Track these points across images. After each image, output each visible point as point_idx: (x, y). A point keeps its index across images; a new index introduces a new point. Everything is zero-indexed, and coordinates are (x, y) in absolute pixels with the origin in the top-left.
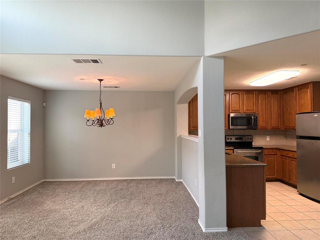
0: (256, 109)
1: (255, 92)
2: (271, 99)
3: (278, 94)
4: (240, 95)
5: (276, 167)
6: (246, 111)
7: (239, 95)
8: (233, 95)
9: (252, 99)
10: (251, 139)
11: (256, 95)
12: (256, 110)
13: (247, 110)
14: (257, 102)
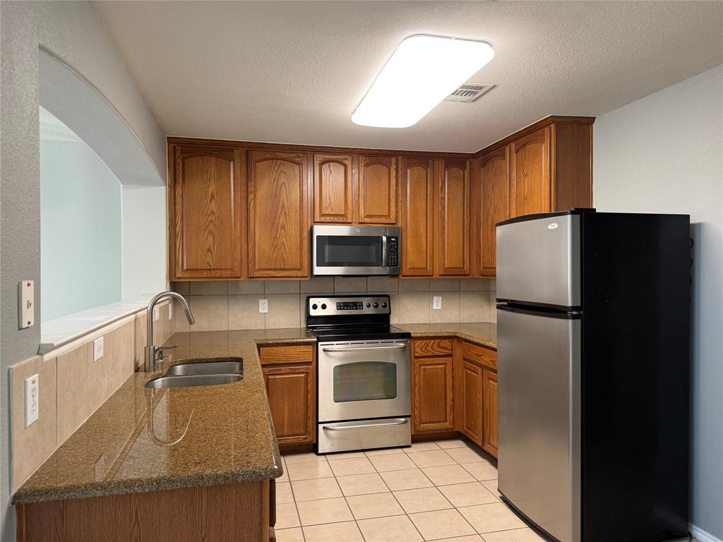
0: (397, 212)
1: (394, 160)
2: (443, 182)
3: (464, 168)
4: (349, 168)
5: (450, 394)
6: (368, 220)
7: (345, 166)
8: (325, 166)
9: (385, 180)
10: (385, 306)
11: (397, 170)
12: (396, 218)
13: (368, 216)
14: (400, 191)
